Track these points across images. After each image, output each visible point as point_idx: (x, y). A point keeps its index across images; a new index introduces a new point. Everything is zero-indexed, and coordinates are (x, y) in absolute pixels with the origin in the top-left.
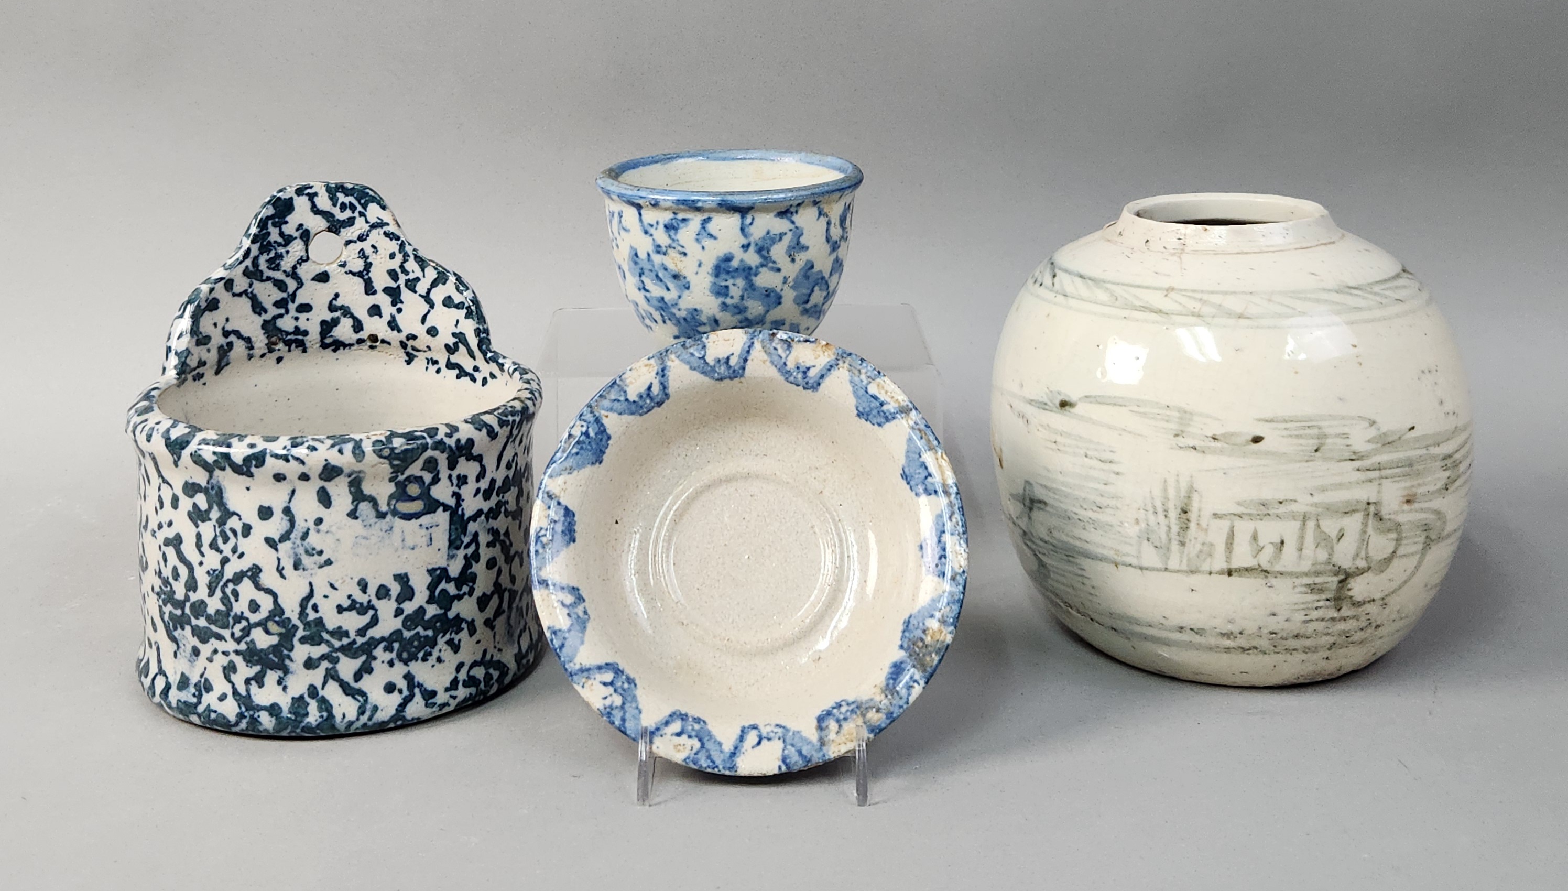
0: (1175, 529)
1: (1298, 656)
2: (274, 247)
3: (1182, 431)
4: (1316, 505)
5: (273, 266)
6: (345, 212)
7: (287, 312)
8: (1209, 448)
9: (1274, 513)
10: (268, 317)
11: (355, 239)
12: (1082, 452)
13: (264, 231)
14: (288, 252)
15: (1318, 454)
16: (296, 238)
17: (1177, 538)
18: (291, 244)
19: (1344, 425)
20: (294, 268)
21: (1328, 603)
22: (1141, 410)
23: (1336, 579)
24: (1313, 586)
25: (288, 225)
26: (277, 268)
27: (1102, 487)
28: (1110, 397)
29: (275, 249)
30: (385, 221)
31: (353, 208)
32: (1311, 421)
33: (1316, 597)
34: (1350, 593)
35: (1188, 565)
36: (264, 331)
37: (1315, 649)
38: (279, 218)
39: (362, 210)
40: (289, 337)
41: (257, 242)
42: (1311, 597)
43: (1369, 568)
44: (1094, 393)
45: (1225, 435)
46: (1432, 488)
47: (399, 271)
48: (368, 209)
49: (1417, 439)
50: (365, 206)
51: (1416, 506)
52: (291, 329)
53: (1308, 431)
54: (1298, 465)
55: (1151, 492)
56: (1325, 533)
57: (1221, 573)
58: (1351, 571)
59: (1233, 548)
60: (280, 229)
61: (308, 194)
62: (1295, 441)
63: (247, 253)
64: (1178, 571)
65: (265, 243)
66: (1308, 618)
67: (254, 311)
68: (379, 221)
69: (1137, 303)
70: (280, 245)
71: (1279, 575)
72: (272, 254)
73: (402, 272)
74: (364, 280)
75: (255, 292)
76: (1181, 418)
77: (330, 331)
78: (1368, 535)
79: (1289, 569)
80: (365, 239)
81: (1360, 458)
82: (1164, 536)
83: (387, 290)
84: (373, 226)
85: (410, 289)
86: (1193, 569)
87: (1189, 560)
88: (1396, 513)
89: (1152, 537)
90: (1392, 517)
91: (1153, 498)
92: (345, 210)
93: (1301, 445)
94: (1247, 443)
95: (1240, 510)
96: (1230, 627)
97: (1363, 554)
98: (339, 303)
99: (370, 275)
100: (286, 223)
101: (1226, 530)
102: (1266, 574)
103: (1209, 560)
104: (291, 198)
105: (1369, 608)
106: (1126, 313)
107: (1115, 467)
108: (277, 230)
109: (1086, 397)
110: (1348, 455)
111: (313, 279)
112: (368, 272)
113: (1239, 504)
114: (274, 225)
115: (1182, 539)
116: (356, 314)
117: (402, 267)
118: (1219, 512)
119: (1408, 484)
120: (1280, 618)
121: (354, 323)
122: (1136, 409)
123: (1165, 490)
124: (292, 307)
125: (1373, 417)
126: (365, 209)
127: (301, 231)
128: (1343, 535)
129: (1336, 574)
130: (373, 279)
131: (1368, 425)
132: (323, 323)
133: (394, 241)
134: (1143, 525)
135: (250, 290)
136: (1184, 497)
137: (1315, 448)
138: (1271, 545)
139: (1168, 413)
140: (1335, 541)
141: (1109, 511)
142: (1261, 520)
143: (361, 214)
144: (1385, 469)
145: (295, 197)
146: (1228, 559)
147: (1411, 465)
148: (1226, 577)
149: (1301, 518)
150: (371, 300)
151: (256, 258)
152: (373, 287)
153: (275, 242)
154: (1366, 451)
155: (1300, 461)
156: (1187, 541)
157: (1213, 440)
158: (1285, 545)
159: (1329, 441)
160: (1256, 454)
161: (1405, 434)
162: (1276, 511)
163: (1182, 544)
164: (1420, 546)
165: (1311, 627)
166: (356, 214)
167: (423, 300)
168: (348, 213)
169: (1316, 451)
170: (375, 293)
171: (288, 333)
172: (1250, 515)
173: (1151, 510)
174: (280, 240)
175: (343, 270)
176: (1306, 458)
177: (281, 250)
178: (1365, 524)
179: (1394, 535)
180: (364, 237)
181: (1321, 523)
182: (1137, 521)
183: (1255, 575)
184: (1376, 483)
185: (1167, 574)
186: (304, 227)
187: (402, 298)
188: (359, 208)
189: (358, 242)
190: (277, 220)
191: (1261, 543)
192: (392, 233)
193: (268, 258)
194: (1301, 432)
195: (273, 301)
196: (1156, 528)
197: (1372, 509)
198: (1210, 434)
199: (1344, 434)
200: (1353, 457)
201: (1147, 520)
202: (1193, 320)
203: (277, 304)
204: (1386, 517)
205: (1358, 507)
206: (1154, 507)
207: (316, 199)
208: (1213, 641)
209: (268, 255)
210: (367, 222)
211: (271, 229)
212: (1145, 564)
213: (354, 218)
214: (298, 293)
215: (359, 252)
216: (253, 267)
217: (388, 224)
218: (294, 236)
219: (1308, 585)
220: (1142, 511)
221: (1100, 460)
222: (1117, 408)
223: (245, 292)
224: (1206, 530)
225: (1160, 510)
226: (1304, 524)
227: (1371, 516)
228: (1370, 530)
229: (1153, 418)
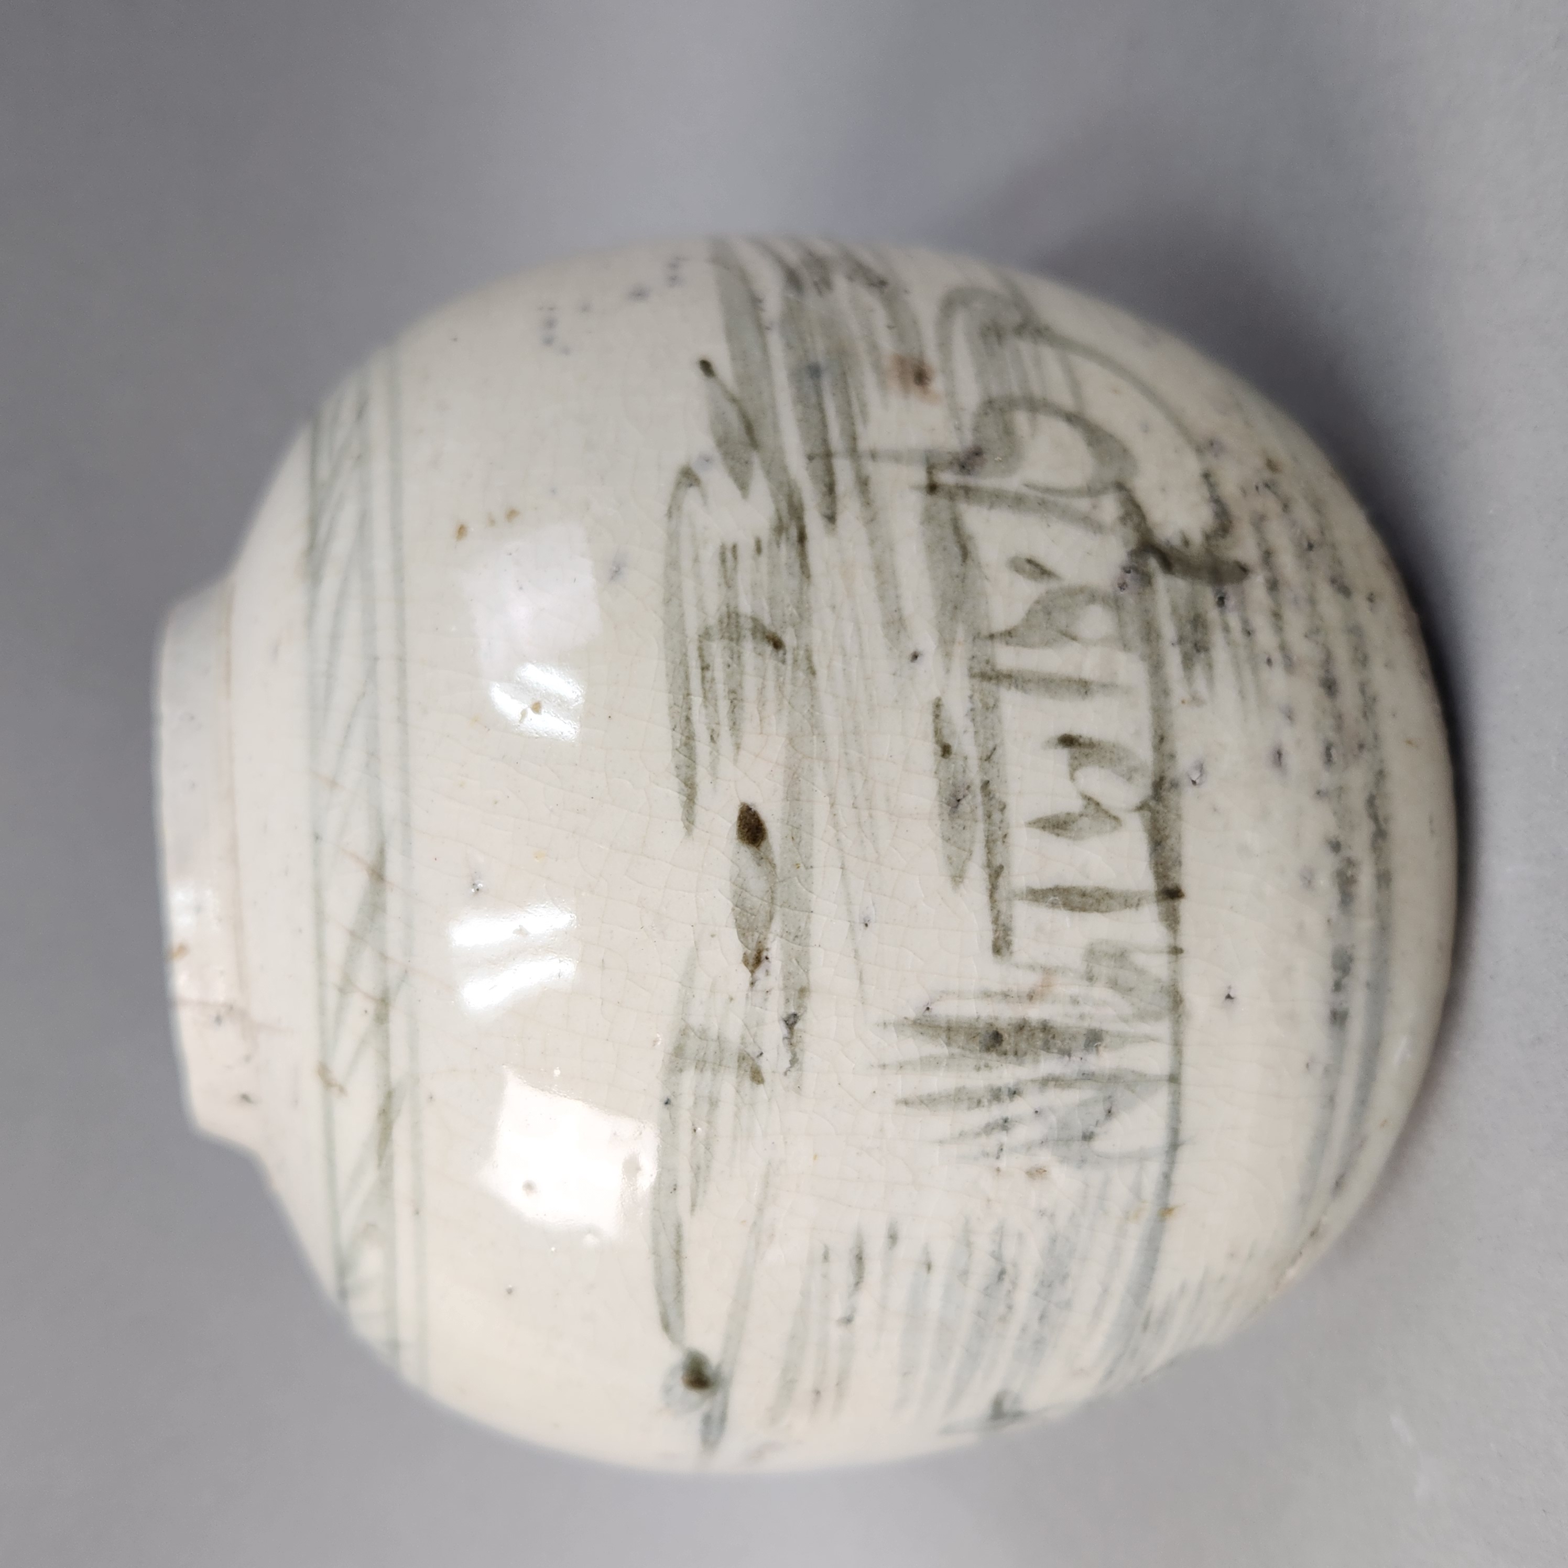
0: (1050, 1065)
1: (1379, 675)
3: (742, 1058)
4: (946, 643)
8: (788, 976)
9: (983, 770)
12: (836, 1333)
15: (789, 639)
17: (1075, 1058)
19: (696, 560)
21: (1231, 602)
22: (685, 1178)
23: (1162, 581)
24: (1189, 646)
27: (939, 1276)
28: (658, 1268)
32: (684, 663)
33: (1217, 639)
34: (1197, 538)
35: (1157, 1017)
37: (1355, 632)
42: (1220, 653)
43: (1120, 486)
44: (652, 1310)
45: (743, 932)
46: (880, 318)
49: (739, 356)
51: (932, 358)
53: (718, 672)
54: (827, 703)
55: (941, 1142)
56: (1029, 612)
57: (1172, 921)
58: (1133, 538)
59: (1098, 889)
62: (750, 708)
64: (1177, 1046)
66: (1277, 656)
69: (371, 1176)
71: (1167, 747)
76: (701, 1065)
78: (1025, 490)
79: (1143, 716)
81: (796, 511)
82: (1073, 1096)
86: (1165, 1002)
87: (1142, 1016)
88: (955, 410)
89: (1078, 1127)
90: (968, 420)
91: (962, 1135)
93: (762, 690)
94: (764, 860)
95: (976, 873)
96: (1325, 882)
97: (1083, 504)
101: (1044, 914)
102: (1167, 785)
103: (1140, 959)
105: (1229, 488)
106: (403, 1211)
107: (875, 1247)
109: (666, 1326)
110: (786, 552)
113: (958, 878)
115: (1082, 1041)
118: (989, 937)
119: (869, 379)
120: (1288, 737)
122: (684, 1196)
123: (929, 1102)
125: (670, 475)
128: (1030, 561)
129: (1146, 580)
131: (693, 492)
134: (1044, 1157)
136: (948, 1044)
137: (769, 649)
138: (1079, 774)
139: (686, 1101)
140: (1053, 585)
141: (1010, 1251)
142: (1003, 809)
144: (825, 441)
146: (1129, 901)
147: (815, 372)
148: (1185, 907)
149: (986, 685)
154: (774, 496)
155: (813, 691)
156: (1086, 1024)
157: (764, 964)
158: (1075, 732)
159: (745, 606)
160: (795, 836)
161: (722, 386)
162: (974, 763)
163: (1094, 1039)
164: (1049, 354)
165: (1302, 648)
169: (777, 644)
172: (990, 844)
173: (1003, 1137)
176: (801, 675)
178: (996, 498)
179: (1021, 419)
181: (1000, 623)
182: (1037, 1173)
183: (1172, 816)
184: (870, 468)
185: (1189, 1075)
191: (1075, 805)
194: (721, 689)
196: (1053, 1119)
197: (947, 478)
198: (744, 974)
199: (723, 561)
200: (794, 532)
201: (1029, 1147)
202: (397, 1022)
204: (969, 439)
205: (945, 516)
206: (989, 1129)
208: (1365, 925)
212: (1157, 1137)
219: (1188, 662)
220: (1003, 1163)
221: (857, 1284)
222: (689, 1249)
224: (1047, 971)
225: (996, 1112)
226: (1009, 676)
227: (971, 481)
228: (1013, 483)
229: (708, 1148)
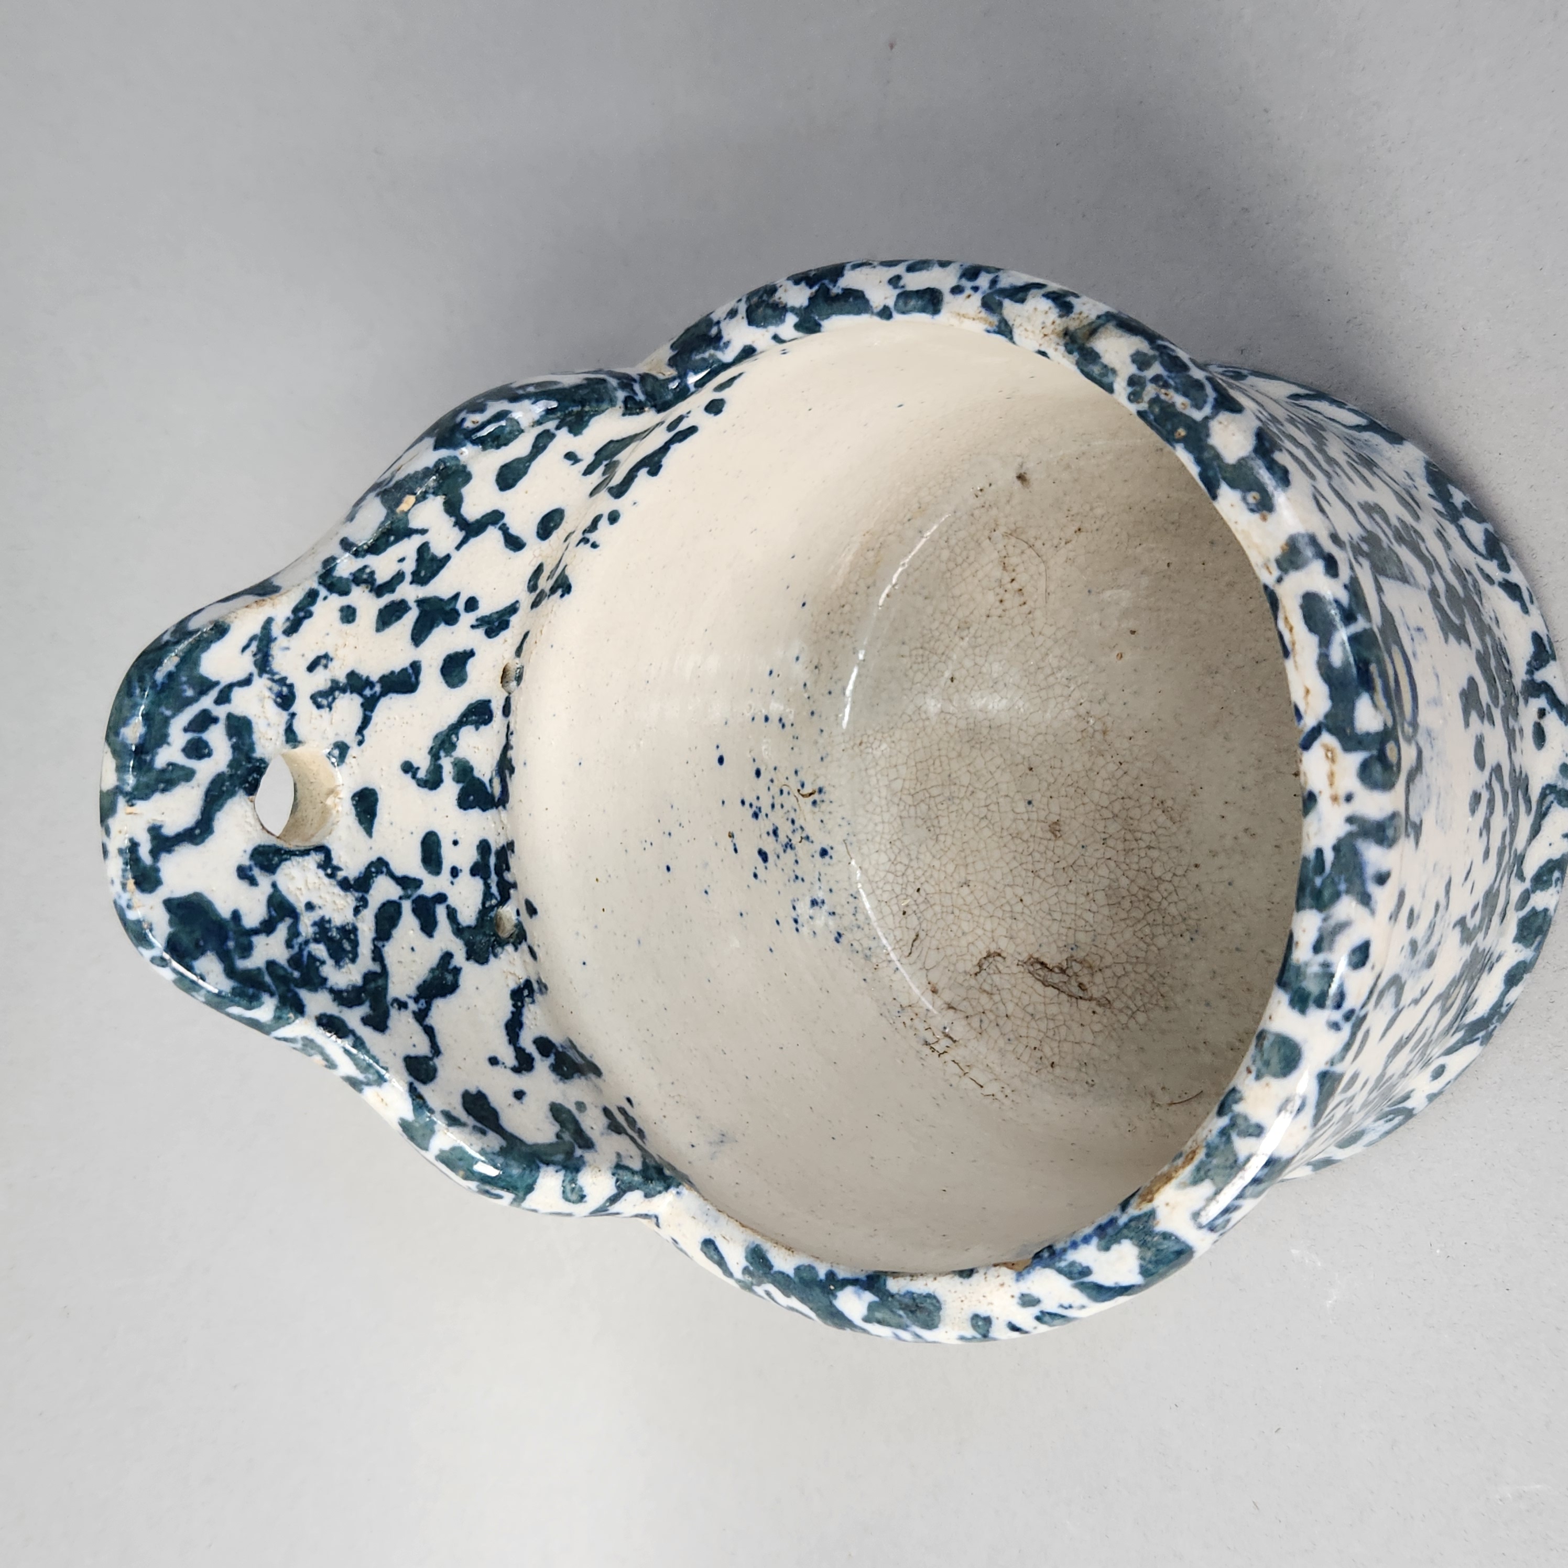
2: (301, 950)
5: (347, 946)
6: (212, 744)
7: (441, 898)
10: (458, 948)
11: (285, 716)
13: (267, 979)
14: (310, 906)
16: (274, 885)
18: (291, 899)
20: (345, 885)
25: (243, 912)
26: (349, 932)
29: (307, 942)
30: (256, 629)
31: (204, 721)
36: (492, 958)
38: (226, 938)
39: (214, 693)
40: (494, 890)
41: (296, 996)
47: (387, 599)
48: (214, 678)
50: (205, 686)
52: (478, 883)
60: (256, 932)
61: (155, 853)
63: (330, 1024)
65: (296, 974)
67: (452, 988)
68: (254, 647)
70: (294, 932)
72: (320, 950)
73: (393, 591)
74: (384, 693)
75: (413, 991)
77: (481, 783)
80: (291, 687)
83: (419, 635)
84: (263, 663)
85: (434, 574)
92: (206, 745)
98: (423, 763)
99: (375, 678)
100: (236, 915)
104: (170, 905)
108: (259, 941)
111: (369, 831)
112: (369, 683)
114: (246, 950)
116: (453, 718)
117: (379, 591)
121: (471, 723)
124: (431, 886)
126: (210, 685)
127: (256, 872)
130: (386, 670)
132: (464, 803)
133: (313, 609)
135: (412, 1006)
143: (224, 698)
145: (163, 893)
150: (431, 677)
151: (339, 996)
152: (404, 670)
153: (289, 944)
166: (220, 712)
167: (473, 541)
168: (217, 737)
170: (416, 667)
171: (487, 895)
174: (282, 931)
175: (354, 751)
177: (306, 927)
180: (285, 690)
186: (246, 862)
187: (446, 594)
188: (207, 702)
189: (294, 709)
190: (231, 944)
192: (295, 611)
193: (330, 962)
195: (423, 937)
203: (428, 927)
207: (170, 830)
209: (323, 963)
210: (247, 682)
211: (256, 961)
213: (230, 717)
214: (399, 872)
215: (319, 706)
216: (359, 1003)
217: (269, 622)
218: (269, 890)
223: (421, 1016)
